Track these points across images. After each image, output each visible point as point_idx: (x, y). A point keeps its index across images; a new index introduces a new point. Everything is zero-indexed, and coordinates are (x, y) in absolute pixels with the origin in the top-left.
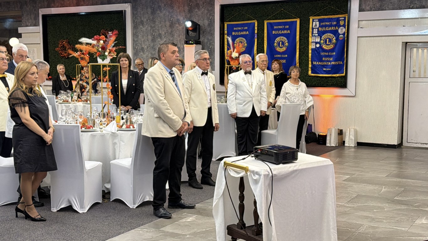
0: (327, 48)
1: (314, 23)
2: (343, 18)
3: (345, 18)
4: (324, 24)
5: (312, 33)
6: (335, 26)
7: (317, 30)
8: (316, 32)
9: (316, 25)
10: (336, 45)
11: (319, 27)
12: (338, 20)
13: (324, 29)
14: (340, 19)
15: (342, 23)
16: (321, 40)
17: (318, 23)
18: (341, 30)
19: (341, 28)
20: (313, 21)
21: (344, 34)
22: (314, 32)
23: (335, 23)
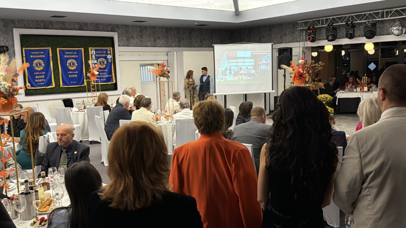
0: (102, 67)
1: (92, 51)
2: (109, 50)
3: (110, 49)
4: (98, 52)
5: (92, 58)
6: (105, 54)
7: (94, 56)
8: (94, 57)
9: (93, 53)
10: (106, 65)
11: (96, 54)
12: (107, 50)
13: (99, 55)
14: (108, 50)
15: (109, 52)
16: (97, 62)
17: (94, 51)
18: (109, 57)
19: (109, 55)
20: (91, 50)
21: (111, 59)
22: (93, 57)
23: (105, 52)
